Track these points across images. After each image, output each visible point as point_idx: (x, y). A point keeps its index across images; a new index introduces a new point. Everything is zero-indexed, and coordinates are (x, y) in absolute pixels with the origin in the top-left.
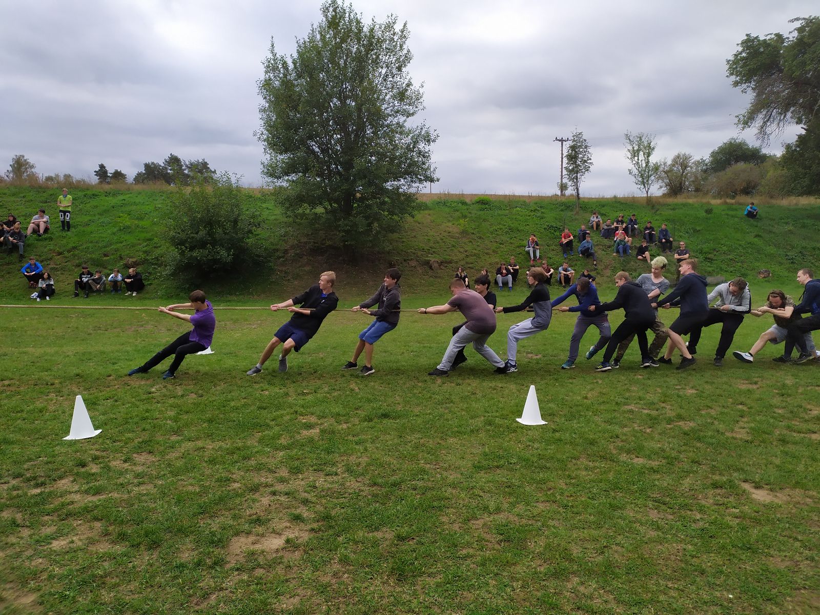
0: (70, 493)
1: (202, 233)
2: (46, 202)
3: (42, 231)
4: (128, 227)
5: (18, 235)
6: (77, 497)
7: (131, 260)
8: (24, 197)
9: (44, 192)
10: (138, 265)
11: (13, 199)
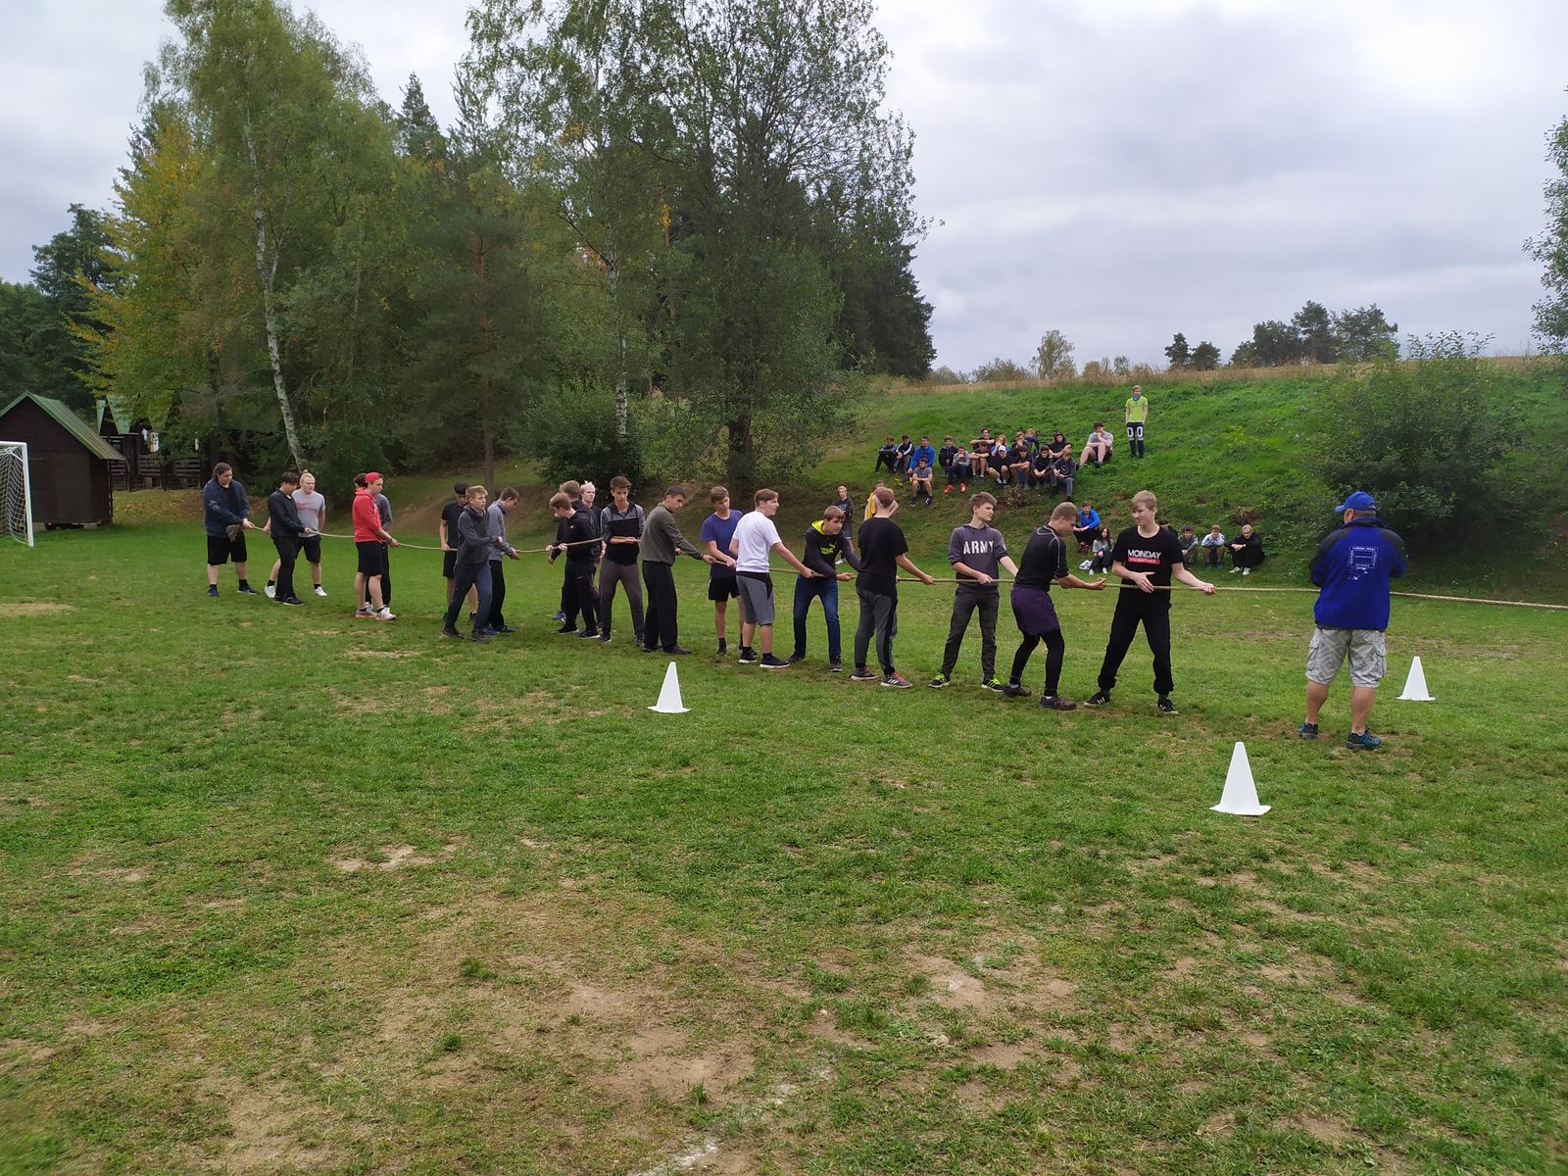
0: (1261, 898)
2: (1108, 410)
3: (1101, 459)
4: (1244, 449)
5: (1067, 465)
6: (1273, 908)
7: (1244, 509)
8: (1076, 403)
9: (1106, 393)
10: (1254, 519)
11: (1060, 406)
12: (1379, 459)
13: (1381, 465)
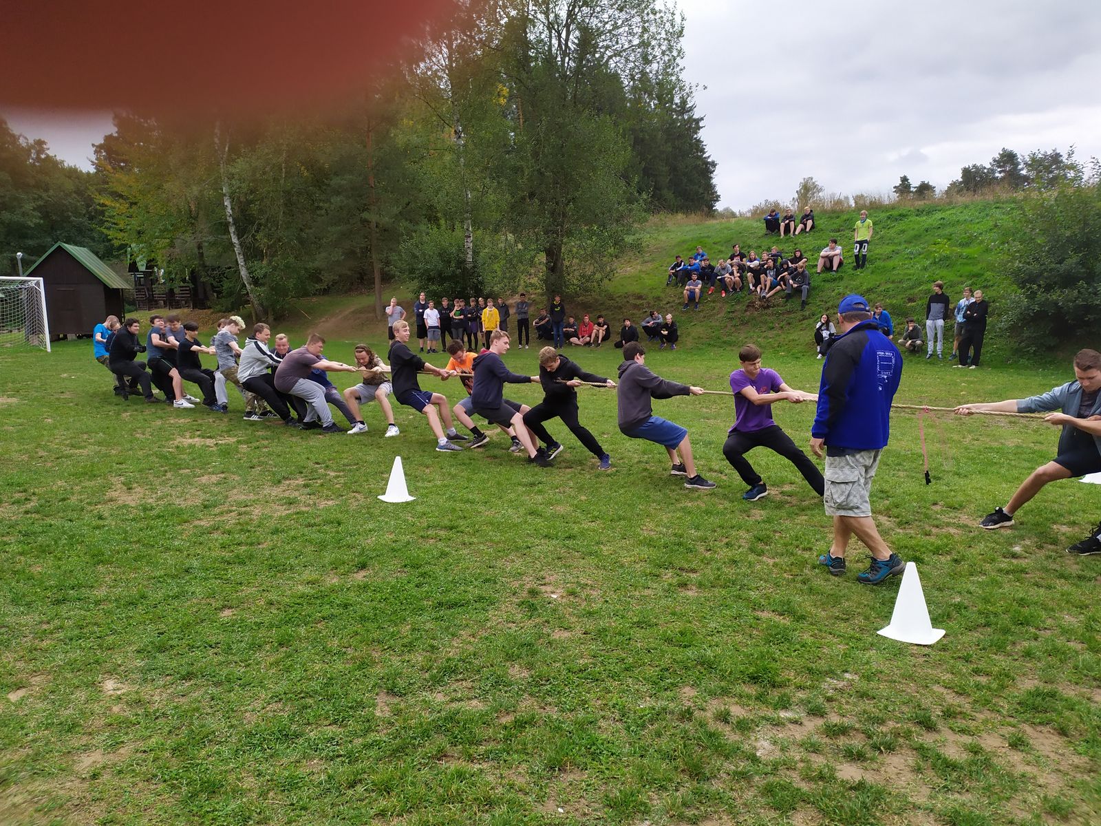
1: (1072, 261)
3: (835, 267)
4: (947, 258)
5: (802, 276)
9: (838, 217)
12: (1060, 262)
13: (1063, 268)
